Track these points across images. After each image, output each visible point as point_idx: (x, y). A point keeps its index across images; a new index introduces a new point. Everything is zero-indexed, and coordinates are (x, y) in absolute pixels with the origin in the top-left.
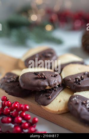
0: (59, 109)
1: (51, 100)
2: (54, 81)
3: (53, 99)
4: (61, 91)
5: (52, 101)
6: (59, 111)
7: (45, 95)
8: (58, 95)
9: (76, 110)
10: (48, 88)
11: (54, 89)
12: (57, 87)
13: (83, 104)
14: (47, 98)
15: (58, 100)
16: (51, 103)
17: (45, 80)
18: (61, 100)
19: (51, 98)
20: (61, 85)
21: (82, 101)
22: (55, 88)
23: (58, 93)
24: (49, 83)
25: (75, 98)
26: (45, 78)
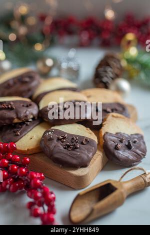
0: (28, 148)
1: (19, 137)
2: (25, 111)
3: (22, 136)
4: (36, 126)
5: (21, 138)
6: (28, 150)
7: (12, 131)
8: (31, 130)
9: (49, 148)
10: (16, 121)
11: (26, 123)
12: (31, 120)
13: (58, 139)
14: (15, 134)
15: (29, 137)
16: (19, 140)
17: (13, 111)
18: (33, 137)
19: (19, 134)
20: (36, 118)
21: (58, 137)
22: (28, 121)
23: (31, 128)
24: (17, 114)
25: (50, 133)
26: (12, 109)
